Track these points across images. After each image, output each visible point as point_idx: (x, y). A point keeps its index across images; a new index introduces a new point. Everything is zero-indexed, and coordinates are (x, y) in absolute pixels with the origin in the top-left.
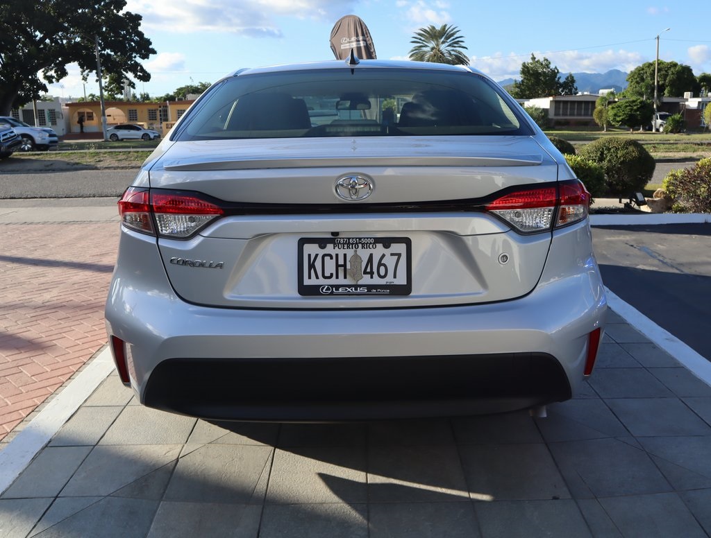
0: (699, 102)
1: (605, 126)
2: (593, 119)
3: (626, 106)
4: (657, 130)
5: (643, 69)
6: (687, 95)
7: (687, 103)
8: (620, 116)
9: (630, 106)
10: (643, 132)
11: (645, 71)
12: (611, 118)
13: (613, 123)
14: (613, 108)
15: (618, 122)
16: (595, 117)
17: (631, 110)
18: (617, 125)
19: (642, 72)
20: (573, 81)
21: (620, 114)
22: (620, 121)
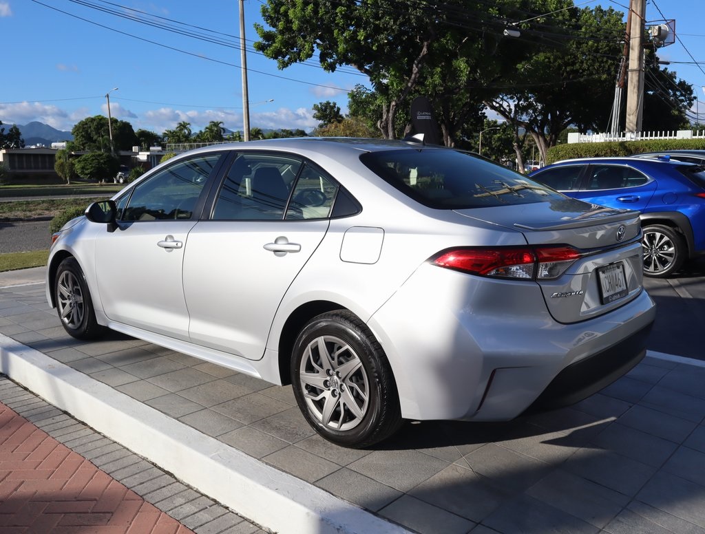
0: (148, 156)
1: (68, 179)
2: (56, 172)
3: (93, 160)
4: (118, 182)
5: (86, 124)
6: (135, 149)
7: (138, 156)
8: (88, 169)
9: (96, 159)
10: (104, 184)
11: (88, 125)
12: (79, 171)
13: (82, 176)
14: (79, 161)
15: (87, 174)
16: (56, 169)
17: (99, 162)
18: (86, 178)
19: (86, 126)
20: (18, 134)
21: (88, 167)
22: (88, 174)
